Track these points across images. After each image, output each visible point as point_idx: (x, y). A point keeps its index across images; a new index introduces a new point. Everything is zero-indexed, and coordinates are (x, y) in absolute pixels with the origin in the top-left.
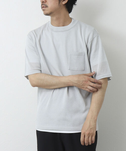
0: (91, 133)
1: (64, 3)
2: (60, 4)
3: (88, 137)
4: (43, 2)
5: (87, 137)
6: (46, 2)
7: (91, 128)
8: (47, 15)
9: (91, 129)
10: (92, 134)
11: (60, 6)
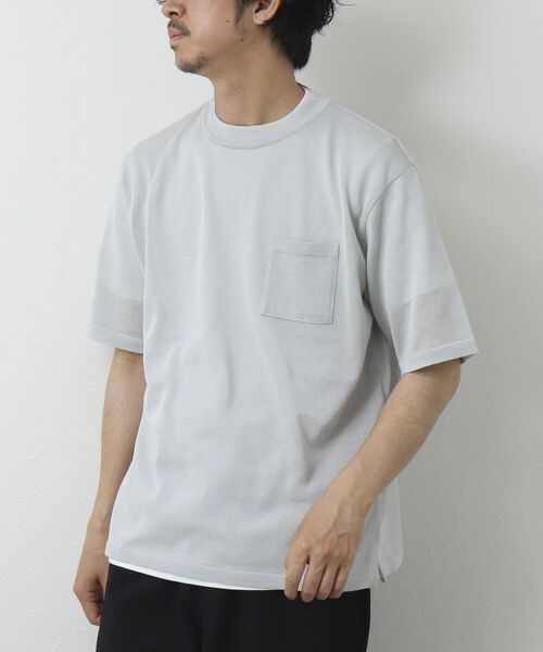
0: (337, 553)
1: (262, 17)
2: (240, 23)
3: (320, 569)
4: (171, 14)
5: (316, 567)
6: (184, 12)
7: (339, 533)
8: (188, 68)
9: (340, 536)
10: (339, 561)
11: (244, 31)
